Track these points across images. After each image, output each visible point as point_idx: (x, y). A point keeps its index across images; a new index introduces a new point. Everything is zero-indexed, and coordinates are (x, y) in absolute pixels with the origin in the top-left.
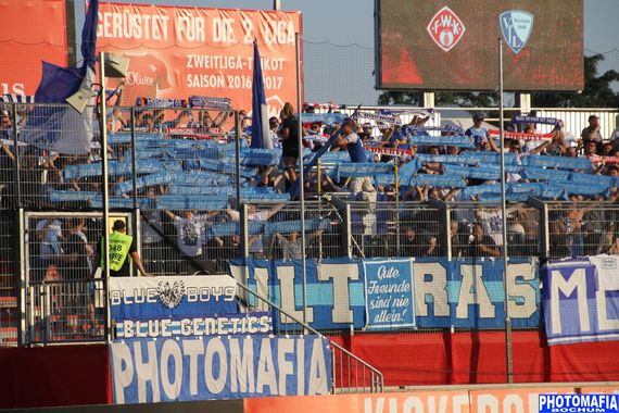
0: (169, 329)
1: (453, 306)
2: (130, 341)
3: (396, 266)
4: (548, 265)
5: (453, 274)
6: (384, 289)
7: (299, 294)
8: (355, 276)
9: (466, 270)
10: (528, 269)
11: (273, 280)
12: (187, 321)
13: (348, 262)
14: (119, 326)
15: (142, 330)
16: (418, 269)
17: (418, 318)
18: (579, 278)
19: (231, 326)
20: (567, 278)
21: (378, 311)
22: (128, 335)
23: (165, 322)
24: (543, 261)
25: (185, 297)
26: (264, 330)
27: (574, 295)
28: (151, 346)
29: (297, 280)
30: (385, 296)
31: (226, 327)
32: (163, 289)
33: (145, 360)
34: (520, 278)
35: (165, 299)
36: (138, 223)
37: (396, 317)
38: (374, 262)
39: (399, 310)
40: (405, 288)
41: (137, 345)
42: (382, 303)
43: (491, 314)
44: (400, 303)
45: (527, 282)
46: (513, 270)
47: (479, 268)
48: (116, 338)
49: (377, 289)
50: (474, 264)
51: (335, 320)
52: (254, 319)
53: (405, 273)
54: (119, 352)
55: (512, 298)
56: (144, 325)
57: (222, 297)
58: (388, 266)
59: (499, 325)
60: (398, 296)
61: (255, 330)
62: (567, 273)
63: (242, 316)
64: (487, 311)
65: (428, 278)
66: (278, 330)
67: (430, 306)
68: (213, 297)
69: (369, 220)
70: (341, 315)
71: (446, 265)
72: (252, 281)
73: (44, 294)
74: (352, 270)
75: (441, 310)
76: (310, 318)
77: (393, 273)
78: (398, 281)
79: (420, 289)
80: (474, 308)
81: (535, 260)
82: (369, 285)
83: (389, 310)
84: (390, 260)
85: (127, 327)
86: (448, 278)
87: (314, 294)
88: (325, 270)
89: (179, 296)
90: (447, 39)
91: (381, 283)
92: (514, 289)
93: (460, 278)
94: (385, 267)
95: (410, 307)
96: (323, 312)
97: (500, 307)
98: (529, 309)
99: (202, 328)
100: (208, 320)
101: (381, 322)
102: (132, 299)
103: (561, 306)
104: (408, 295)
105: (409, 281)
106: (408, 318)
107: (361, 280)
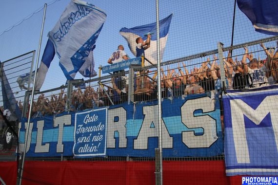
3: (96, 113)
9: (148, 110)
16: (111, 115)
21: (83, 144)
30: (87, 134)
34: (198, 112)
39: (96, 143)
40: (100, 127)
42: (85, 139)
43: (170, 145)
44: (96, 139)
45: (206, 114)
51: (57, 151)
53: (102, 118)
55: (190, 130)
58: (91, 115)
65: (116, 119)
67: (117, 140)
77: (95, 118)
78: (95, 124)
79: (110, 127)
82: (78, 128)
91: (85, 126)
95: (103, 142)
97: (177, 138)
98: (209, 139)
104: (103, 132)
105: (104, 123)
106: (101, 150)
107: (73, 124)
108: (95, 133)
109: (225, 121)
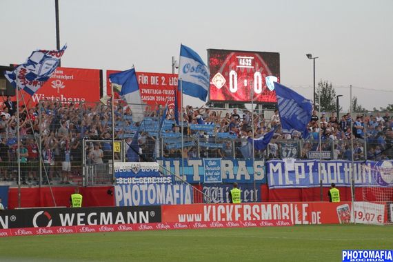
0: (135, 181)
1: (235, 175)
2: (121, 185)
3: (215, 161)
6: (211, 169)
7: (181, 170)
8: (201, 164)
9: (240, 162)
10: (262, 163)
11: (172, 165)
12: (141, 178)
13: (198, 159)
14: (117, 179)
15: (126, 181)
16: (223, 163)
17: (223, 179)
18: (279, 166)
19: (157, 180)
20: (275, 166)
21: (209, 176)
22: (120, 183)
23: (134, 178)
24: (267, 160)
25: (141, 170)
26: (169, 182)
27: (277, 171)
28: (129, 187)
29: (180, 165)
30: (211, 171)
31: (155, 181)
32: (133, 167)
33: (127, 192)
34: (258, 166)
35: (134, 170)
37: (215, 179)
38: (207, 159)
39: (216, 176)
40: (218, 169)
41: (124, 186)
42: (210, 174)
43: (249, 179)
44: (217, 174)
45: (261, 167)
46: (256, 163)
48: (117, 184)
49: (208, 169)
50: (243, 161)
51: (194, 180)
52: (165, 178)
53: (218, 164)
54: (117, 189)
55: (256, 173)
56: (126, 179)
57: (154, 170)
58: (212, 161)
59: (251, 182)
61: (166, 182)
62: (275, 164)
63: (160, 177)
64: (247, 178)
65: (227, 165)
66: (174, 182)
67: (228, 175)
68: (151, 170)
70: (196, 178)
71: (233, 161)
72: (164, 165)
73: (91, 169)
74: (200, 162)
75: (231, 177)
77: (214, 163)
78: (216, 166)
81: (264, 160)
82: (206, 167)
83: (213, 177)
84: (213, 159)
85: (120, 180)
86: (234, 166)
87: (186, 170)
88: (190, 162)
89: (139, 170)
91: (210, 167)
92: (257, 170)
93: (238, 165)
95: (220, 175)
96: (190, 177)
97: (252, 176)
98: (261, 177)
99: (146, 181)
100: (149, 178)
101: (210, 180)
102: (122, 170)
103: (273, 175)
104: (220, 171)
105: (220, 166)
106: (219, 179)
107: (203, 166)
108: (215, 171)
109: (267, 170)
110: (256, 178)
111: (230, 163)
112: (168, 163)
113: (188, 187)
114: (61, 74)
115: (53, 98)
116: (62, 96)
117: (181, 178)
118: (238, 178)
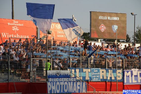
0: (58, 80)
1: (107, 77)
2: (51, 82)
3: (97, 70)
4: (124, 70)
5: (107, 71)
6: (95, 74)
7: (80, 74)
8: (90, 71)
9: (110, 71)
10: (121, 71)
11: (75, 72)
12: (61, 79)
13: (89, 69)
14: (49, 79)
15: (53, 80)
16: (101, 70)
17: (101, 79)
18: (130, 73)
19: (69, 80)
21: (94, 78)
22: (50, 81)
23: (57, 79)
24: (123, 69)
25: (61, 74)
26: (75, 81)
27: (129, 76)
28: (55, 83)
29: (80, 72)
30: (95, 75)
31: (68, 80)
32: (57, 73)
33: (53, 86)
34: (119, 72)
35: (57, 74)
36: (52, 61)
37: (97, 79)
38: (93, 69)
39: (98, 78)
41: (52, 83)
42: (95, 76)
44: (98, 76)
45: (120, 73)
46: (118, 71)
47: (112, 70)
48: (48, 81)
49: (94, 74)
50: (111, 70)
51: (86, 79)
52: (73, 79)
53: (99, 71)
54: (49, 84)
55: (118, 76)
56: (53, 79)
58: (96, 70)
59: (115, 81)
60: (97, 75)
61: (73, 81)
62: (128, 72)
64: (113, 78)
65: (103, 72)
66: (77, 81)
67: (103, 77)
68: (66, 74)
69: (92, 61)
70: (87, 78)
71: (106, 70)
72: (72, 72)
73: (35, 73)
74: (89, 70)
75: (105, 78)
76: (82, 79)
77: (97, 71)
78: (97, 72)
79: (101, 74)
80: (111, 78)
81: (122, 69)
82: (92, 73)
83: (96, 78)
84: (96, 68)
85: (50, 79)
86: (106, 72)
87: (82, 74)
88: (84, 70)
89: (60, 74)
90: (103, 30)
91: (94, 73)
92: (118, 74)
93: (108, 72)
94: (95, 70)
95: (99, 77)
96: (84, 78)
97: (115, 78)
98: (121, 78)
99: (63, 80)
100: (65, 79)
101: (94, 80)
102: (51, 74)
103: (127, 78)
104: (99, 75)
105: (99, 72)
110: (118, 79)
111: (104, 70)
112: (73, 70)
113: (84, 83)
114: (17, 23)
115: (13, 35)
116: (17, 34)
117: (80, 78)
118: (109, 78)
